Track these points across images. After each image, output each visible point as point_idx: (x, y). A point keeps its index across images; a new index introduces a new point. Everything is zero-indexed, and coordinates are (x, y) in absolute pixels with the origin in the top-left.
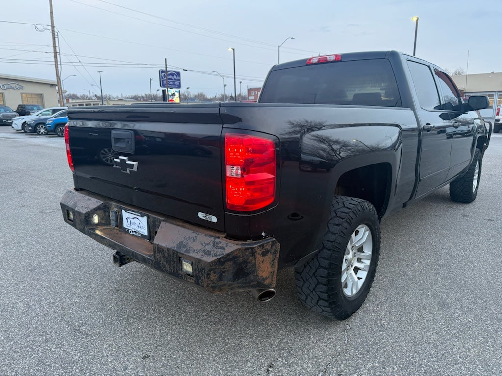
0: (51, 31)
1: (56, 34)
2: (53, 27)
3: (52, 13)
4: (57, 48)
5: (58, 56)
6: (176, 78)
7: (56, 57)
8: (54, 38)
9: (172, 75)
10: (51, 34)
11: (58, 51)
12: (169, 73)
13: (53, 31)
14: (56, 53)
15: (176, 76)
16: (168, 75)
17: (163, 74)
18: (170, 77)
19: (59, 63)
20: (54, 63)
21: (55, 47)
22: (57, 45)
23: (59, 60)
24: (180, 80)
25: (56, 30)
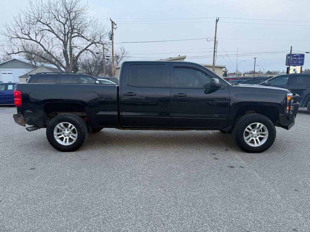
0: (214, 41)
1: (216, 42)
2: (215, 38)
3: (216, 31)
4: (216, 49)
5: (216, 53)
6: (300, 59)
7: (214, 54)
8: (215, 44)
9: (297, 57)
10: (214, 42)
11: (216, 50)
12: (294, 56)
13: (215, 40)
14: (215, 51)
15: (300, 57)
16: (294, 57)
17: (289, 57)
18: (295, 58)
19: (215, 56)
20: (213, 57)
21: (215, 48)
22: (216, 47)
23: (215, 55)
24: (303, 60)
25: (217, 40)
